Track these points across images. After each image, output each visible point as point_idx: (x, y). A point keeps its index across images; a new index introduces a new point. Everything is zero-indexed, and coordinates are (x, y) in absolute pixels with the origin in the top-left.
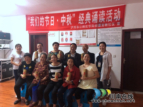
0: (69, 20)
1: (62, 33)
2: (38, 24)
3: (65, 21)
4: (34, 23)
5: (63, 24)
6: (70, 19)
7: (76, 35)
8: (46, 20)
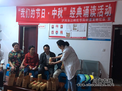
0: (60, 14)
1: (52, 26)
2: (28, 16)
3: (56, 14)
4: (24, 15)
5: (54, 17)
6: (62, 12)
7: (67, 29)
8: (37, 13)
